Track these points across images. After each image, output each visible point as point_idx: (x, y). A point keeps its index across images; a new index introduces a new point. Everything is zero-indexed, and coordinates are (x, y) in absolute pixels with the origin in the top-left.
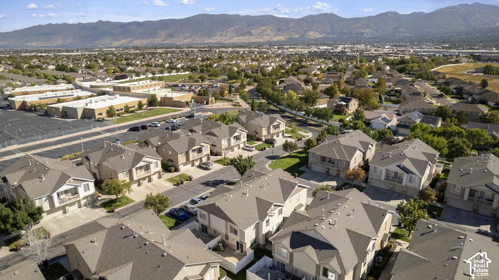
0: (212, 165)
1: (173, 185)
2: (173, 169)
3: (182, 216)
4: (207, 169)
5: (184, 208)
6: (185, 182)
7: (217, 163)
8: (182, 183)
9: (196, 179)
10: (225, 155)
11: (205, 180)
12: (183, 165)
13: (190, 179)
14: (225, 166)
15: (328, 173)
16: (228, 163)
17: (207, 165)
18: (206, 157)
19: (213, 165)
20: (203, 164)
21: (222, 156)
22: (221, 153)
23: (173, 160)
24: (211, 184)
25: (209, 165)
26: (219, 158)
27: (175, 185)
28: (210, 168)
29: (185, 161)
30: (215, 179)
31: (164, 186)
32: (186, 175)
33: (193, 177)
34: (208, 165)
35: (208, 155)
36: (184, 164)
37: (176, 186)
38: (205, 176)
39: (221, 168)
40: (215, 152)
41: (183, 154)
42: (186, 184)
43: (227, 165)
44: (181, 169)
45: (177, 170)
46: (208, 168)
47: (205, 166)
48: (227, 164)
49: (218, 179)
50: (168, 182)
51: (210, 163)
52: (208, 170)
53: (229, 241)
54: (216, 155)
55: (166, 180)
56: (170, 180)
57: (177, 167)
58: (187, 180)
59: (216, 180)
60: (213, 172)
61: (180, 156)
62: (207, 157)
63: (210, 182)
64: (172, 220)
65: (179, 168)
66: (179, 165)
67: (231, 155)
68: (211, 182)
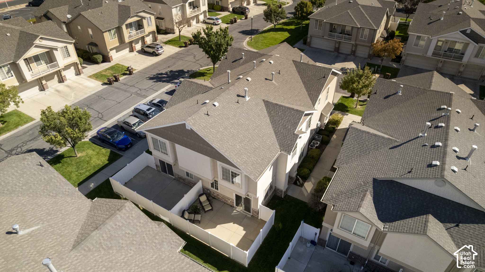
0: (161, 47)
1: (102, 85)
2: (100, 58)
3: (121, 142)
4: (154, 54)
5: (124, 126)
6: (122, 78)
7: (169, 44)
8: (117, 80)
9: (138, 72)
10: (180, 32)
11: (155, 72)
12: (115, 51)
13: (129, 72)
14: (183, 48)
15: (337, 50)
16: (185, 43)
17: (153, 48)
18: (151, 35)
19: (163, 47)
20: (148, 47)
21: (174, 33)
22: (173, 30)
23: (97, 43)
24: (164, 77)
25: (158, 48)
26: (170, 37)
27: (105, 84)
28: (160, 52)
29: (118, 44)
30: (170, 69)
31: (86, 87)
32: (123, 66)
33: (134, 68)
34: (156, 49)
35: (153, 33)
36: (118, 49)
37: (106, 86)
38: (153, 65)
39: (176, 51)
40: (163, 28)
41: (113, 32)
42: (124, 82)
43: (185, 47)
44: (113, 58)
45: (106, 59)
46: (157, 53)
47: (151, 50)
48: (184, 45)
49: (175, 68)
50: (93, 80)
51: (158, 45)
52: (157, 55)
53: (219, 191)
54: (166, 32)
55: (90, 77)
56: (97, 76)
57: (106, 54)
58: (124, 74)
59: (171, 71)
60: (165, 58)
61: (106, 35)
62: (153, 37)
63: (162, 74)
64: (104, 151)
65: (110, 56)
66: (109, 50)
67: (188, 32)
68: (164, 74)
